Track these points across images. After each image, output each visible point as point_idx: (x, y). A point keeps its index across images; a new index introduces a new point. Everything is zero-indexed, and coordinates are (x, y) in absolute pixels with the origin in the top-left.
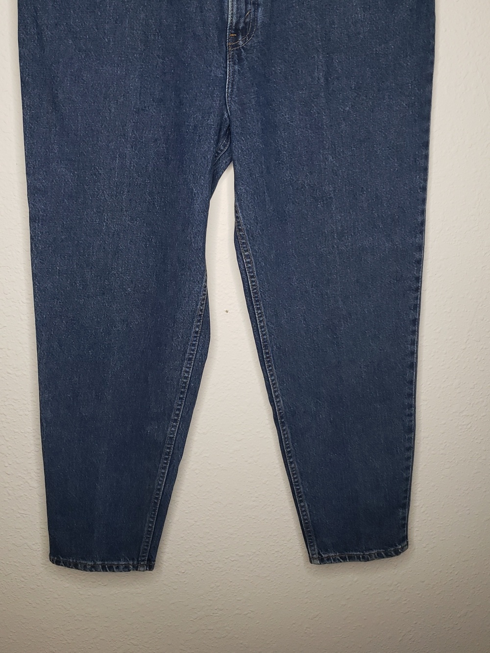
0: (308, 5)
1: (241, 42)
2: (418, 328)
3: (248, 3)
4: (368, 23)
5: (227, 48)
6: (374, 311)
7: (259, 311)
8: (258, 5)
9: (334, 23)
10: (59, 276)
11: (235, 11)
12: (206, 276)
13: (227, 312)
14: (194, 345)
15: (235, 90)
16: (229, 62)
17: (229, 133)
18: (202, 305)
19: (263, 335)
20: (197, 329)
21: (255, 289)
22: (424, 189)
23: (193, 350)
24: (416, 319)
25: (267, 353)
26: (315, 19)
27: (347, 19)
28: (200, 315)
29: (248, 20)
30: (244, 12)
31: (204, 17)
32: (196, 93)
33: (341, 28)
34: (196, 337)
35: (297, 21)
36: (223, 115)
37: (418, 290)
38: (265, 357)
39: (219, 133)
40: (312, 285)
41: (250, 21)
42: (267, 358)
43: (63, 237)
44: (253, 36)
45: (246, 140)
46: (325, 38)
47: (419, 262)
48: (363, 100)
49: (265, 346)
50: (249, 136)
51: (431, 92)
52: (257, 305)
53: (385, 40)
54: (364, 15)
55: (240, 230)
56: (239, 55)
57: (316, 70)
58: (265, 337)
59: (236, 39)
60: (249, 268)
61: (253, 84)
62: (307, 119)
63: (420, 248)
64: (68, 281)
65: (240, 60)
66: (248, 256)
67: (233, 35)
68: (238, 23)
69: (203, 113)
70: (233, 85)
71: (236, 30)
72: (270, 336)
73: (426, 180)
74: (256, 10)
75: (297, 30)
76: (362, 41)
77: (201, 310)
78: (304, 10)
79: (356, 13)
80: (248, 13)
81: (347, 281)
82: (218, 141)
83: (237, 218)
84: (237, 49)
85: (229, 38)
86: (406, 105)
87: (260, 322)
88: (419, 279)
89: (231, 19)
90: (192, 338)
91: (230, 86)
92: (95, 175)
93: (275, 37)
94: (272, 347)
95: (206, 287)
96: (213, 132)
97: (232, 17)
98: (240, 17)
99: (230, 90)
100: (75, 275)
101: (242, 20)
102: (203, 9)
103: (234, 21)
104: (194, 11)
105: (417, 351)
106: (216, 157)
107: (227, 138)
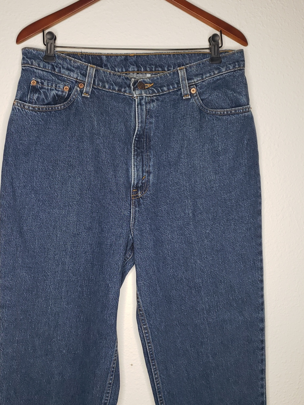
0: (180, 172)
1: (140, 194)
2: (265, 376)
3: (144, 172)
4: (218, 182)
5: (131, 198)
6: (234, 364)
7: (154, 367)
8: (150, 173)
9: (197, 182)
10: (17, 344)
11: (136, 177)
12: (117, 342)
13: (132, 365)
14: (108, 393)
15: (136, 222)
16: (133, 206)
17: (132, 248)
18: (114, 364)
19: (157, 384)
20: (111, 382)
21: (151, 351)
22: (262, 281)
23: (108, 397)
24: (263, 369)
25: (160, 397)
26: (185, 180)
27: (205, 179)
28: (113, 371)
29: (144, 181)
30: (141, 176)
31: (117, 181)
32: (112, 225)
33: (201, 184)
34: (110, 387)
35: (174, 181)
36: (129, 237)
37: (263, 349)
38: (159, 400)
39: (127, 248)
40: (191, 346)
41: (145, 182)
42: (161, 400)
43: (21, 317)
44: (147, 191)
45: (143, 252)
46: (192, 190)
47: (263, 330)
48: (217, 226)
49: (159, 392)
50: (145, 250)
51: (261, 221)
52: (153, 362)
53: (230, 191)
54: (215, 177)
55: (140, 310)
56: (139, 202)
57: (187, 209)
58: (159, 385)
59: (137, 192)
60: (147, 337)
61: (147, 219)
62: (182, 238)
63: (262, 320)
64: (23, 347)
65: (139, 204)
66: (145, 329)
67: (134, 190)
68: (138, 183)
69: (116, 237)
70: (135, 219)
71: (137, 187)
72: (162, 384)
73: (262, 276)
74: (149, 175)
75: (174, 186)
76: (215, 192)
77: (113, 368)
78: (178, 175)
79: (210, 176)
80: (144, 177)
81: (215, 342)
82: (125, 254)
83: (138, 302)
84: (137, 199)
85: (132, 192)
86: (245, 229)
87: (155, 374)
88: (263, 342)
89: (133, 181)
90: (106, 388)
91: (133, 220)
92: (45, 276)
93: (161, 190)
94: (164, 392)
95: (117, 350)
96: (122, 248)
97: (134, 180)
98: (139, 180)
99: (133, 223)
100: (28, 343)
101: (140, 182)
102: (116, 176)
103: (135, 183)
104: (111, 177)
105: (265, 392)
106: (124, 262)
107: (132, 251)
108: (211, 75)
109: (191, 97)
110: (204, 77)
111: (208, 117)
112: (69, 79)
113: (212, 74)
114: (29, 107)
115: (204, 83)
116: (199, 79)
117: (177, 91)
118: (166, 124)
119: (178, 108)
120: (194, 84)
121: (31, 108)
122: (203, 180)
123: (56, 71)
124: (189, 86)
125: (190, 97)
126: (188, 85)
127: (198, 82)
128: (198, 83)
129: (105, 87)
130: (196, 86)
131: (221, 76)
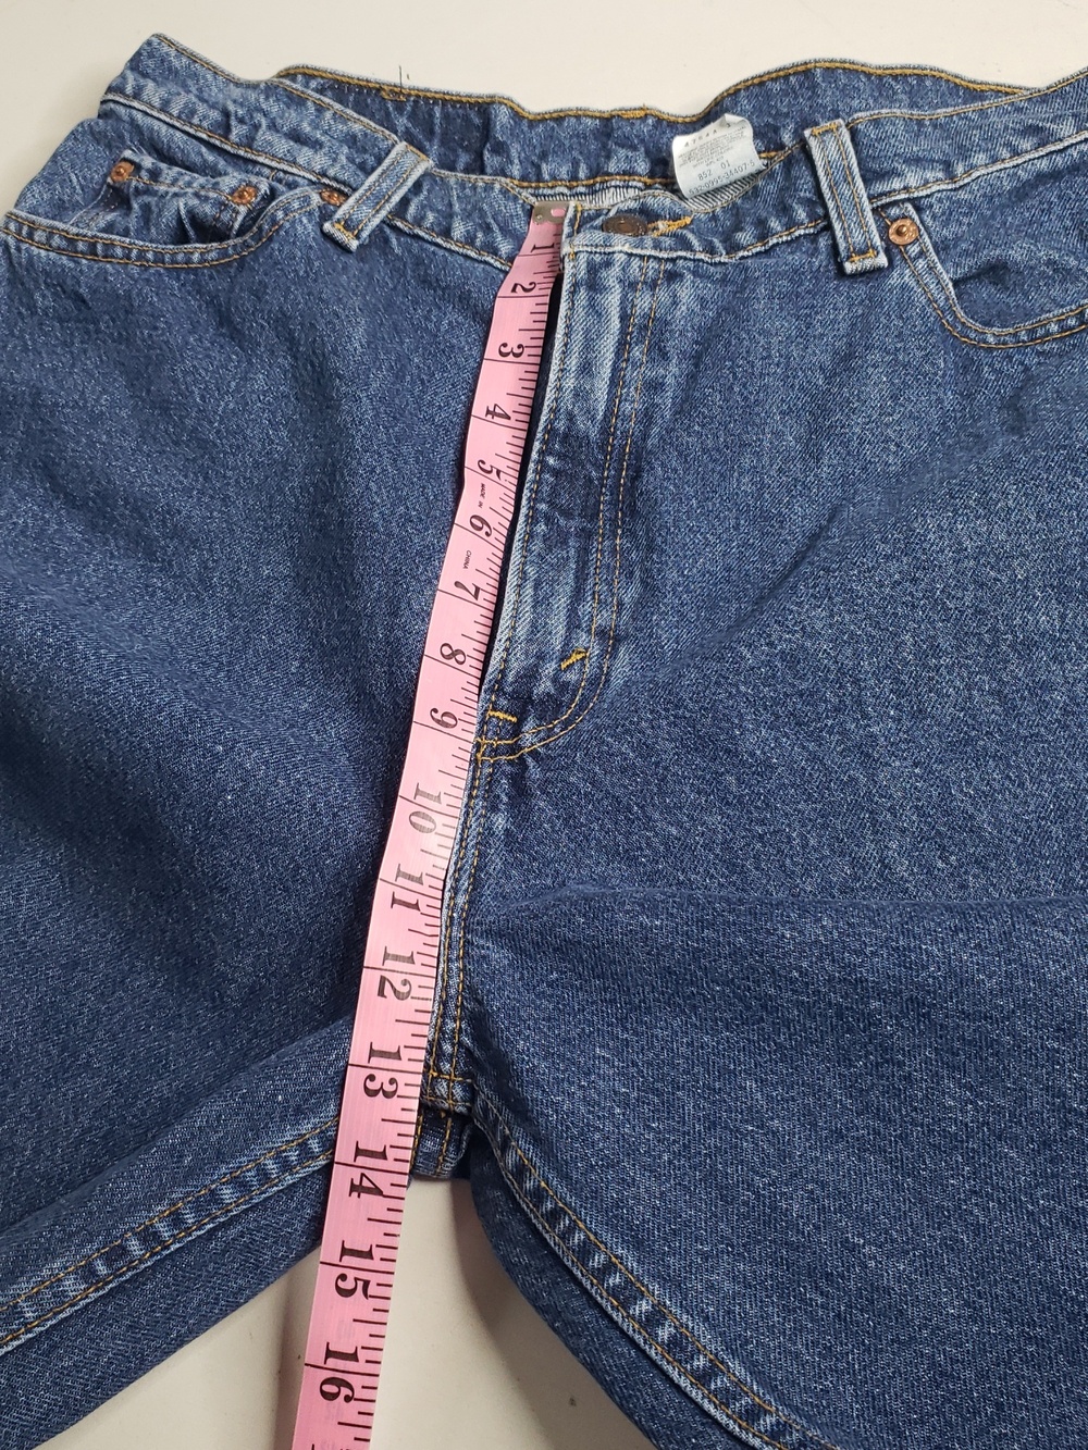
3: (579, 627)
8: (619, 641)
9: (936, 650)
11: (522, 631)
16: (470, 798)
29: (571, 677)
30: (557, 645)
33: (967, 667)
35: (771, 644)
41: (579, 682)
46: (897, 707)
54: (1063, 617)
56: (517, 779)
68: (531, 675)
71: (520, 702)
74: (607, 655)
75: (774, 676)
76: (1066, 712)
78: (800, 604)
79: (1029, 609)
80: (577, 658)
84: (510, 762)
85: (483, 722)
89: (501, 655)
93: (677, 707)
97: (506, 649)
98: (541, 657)
101: (549, 668)
103: (515, 666)
108: (994, 160)
109: (891, 261)
110: (960, 169)
111: (991, 365)
112: (282, 174)
113: (1005, 153)
114: (50, 236)
115: (962, 195)
116: (929, 175)
117: (813, 238)
118: (736, 389)
119: (817, 313)
120: (903, 201)
121: (56, 241)
122: (981, 640)
123: (233, 136)
124: (874, 211)
125: (882, 260)
126: (867, 207)
127: (929, 191)
128: (928, 196)
129: (446, 233)
130: (919, 210)
131: (1059, 159)
